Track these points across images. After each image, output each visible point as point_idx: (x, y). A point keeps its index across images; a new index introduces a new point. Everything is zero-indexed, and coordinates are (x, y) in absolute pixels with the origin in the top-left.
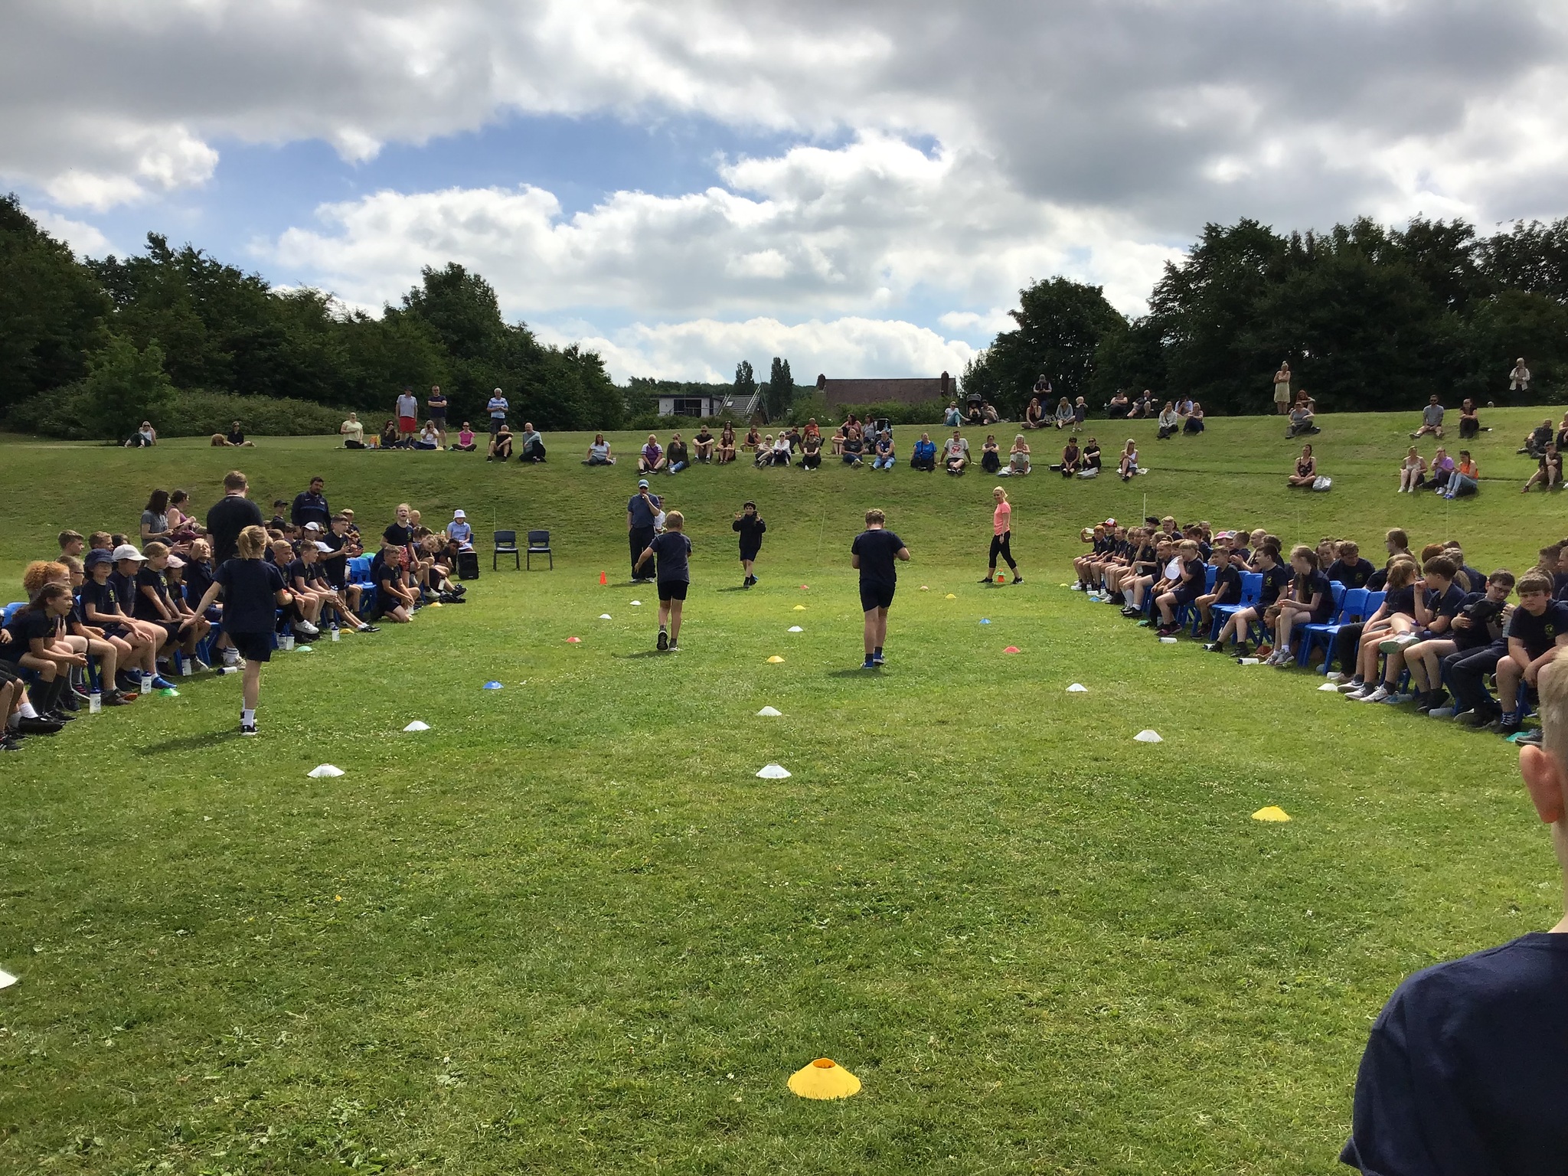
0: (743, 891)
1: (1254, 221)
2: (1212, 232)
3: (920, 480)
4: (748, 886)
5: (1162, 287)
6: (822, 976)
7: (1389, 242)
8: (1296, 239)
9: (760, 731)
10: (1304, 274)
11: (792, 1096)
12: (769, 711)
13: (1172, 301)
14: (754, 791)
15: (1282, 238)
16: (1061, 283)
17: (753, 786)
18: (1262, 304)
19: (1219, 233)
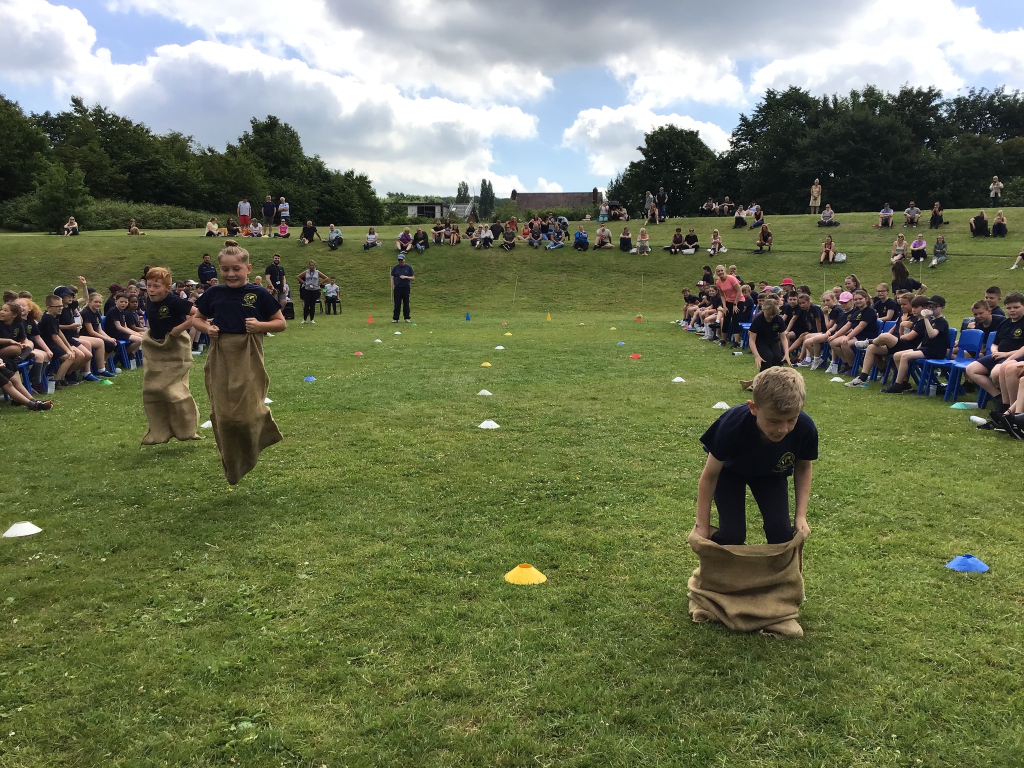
0: (473, 485)
1: (798, 88)
2: (771, 95)
3: (578, 257)
4: (476, 483)
5: (738, 131)
6: (522, 527)
7: (887, 102)
8: (826, 100)
9: (480, 403)
10: (831, 123)
11: (506, 583)
12: (485, 392)
13: (745, 140)
14: (477, 435)
15: (816, 99)
16: (672, 128)
17: (477, 432)
18: (803, 142)
19: (775, 96)
